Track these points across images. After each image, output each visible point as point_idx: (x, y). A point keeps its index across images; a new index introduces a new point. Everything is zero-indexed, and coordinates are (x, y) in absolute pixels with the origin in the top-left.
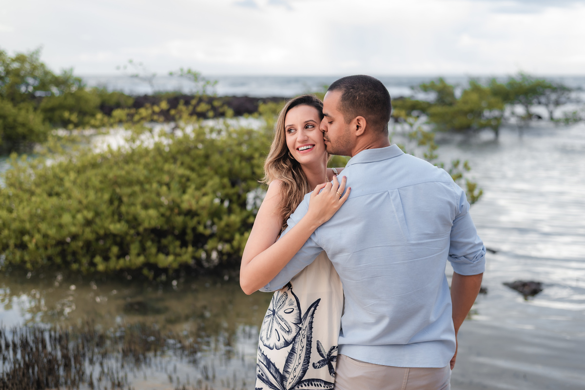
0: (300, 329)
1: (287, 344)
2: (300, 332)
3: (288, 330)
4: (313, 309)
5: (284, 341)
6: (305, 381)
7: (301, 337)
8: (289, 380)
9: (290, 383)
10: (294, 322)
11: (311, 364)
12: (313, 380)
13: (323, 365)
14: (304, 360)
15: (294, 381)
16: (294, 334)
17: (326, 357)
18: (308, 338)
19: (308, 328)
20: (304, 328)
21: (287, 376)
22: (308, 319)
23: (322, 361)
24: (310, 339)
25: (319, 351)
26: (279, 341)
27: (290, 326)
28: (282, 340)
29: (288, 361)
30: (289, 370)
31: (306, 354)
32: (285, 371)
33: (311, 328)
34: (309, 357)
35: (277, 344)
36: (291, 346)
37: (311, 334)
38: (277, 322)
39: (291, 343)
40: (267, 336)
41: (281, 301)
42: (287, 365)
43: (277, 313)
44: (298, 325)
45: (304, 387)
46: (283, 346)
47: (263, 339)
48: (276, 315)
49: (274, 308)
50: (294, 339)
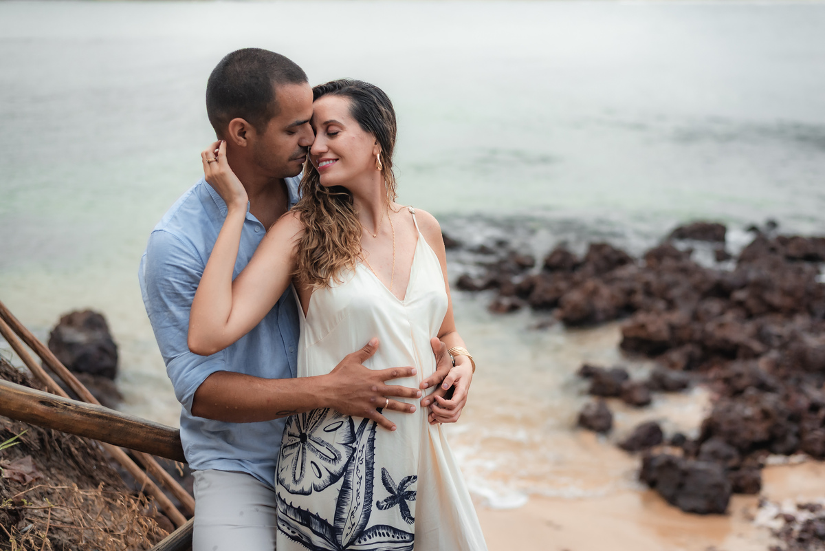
0: (354, 450)
1: (334, 478)
2: (355, 455)
3: (333, 457)
5: (329, 475)
6: (369, 530)
7: (356, 462)
8: (346, 531)
9: (347, 535)
10: (344, 442)
11: (374, 503)
12: (378, 527)
13: (391, 505)
14: (365, 498)
15: (354, 532)
16: (344, 459)
17: (396, 492)
18: (367, 463)
19: (367, 448)
20: (360, 448)
21: (341, 525)
22: (366, 434)
23: (391, 498)
24: (370, 466)
25: (385, 483)
26: (320, 477)
27: (336, 451)
28: (326, 475)
29: (340, 504)
30: (344, 516)
31: (366, 489)
32: (338, 517)
33: (372, 448)
34: (372, 493)
35: (316, 484)
36: (339, 484)
37: (372, 457)
38: (312, 450)
39: (341, 475)
40: (294, 478)
41: (315, 415)
42: (339, 510)
43: (310, 437)
44: (351, 445)
45: (369, 541)
46: (327, 484)
47: (286, 483)
48: (308, 440)
49: (303, 431)
50: (345, 468)
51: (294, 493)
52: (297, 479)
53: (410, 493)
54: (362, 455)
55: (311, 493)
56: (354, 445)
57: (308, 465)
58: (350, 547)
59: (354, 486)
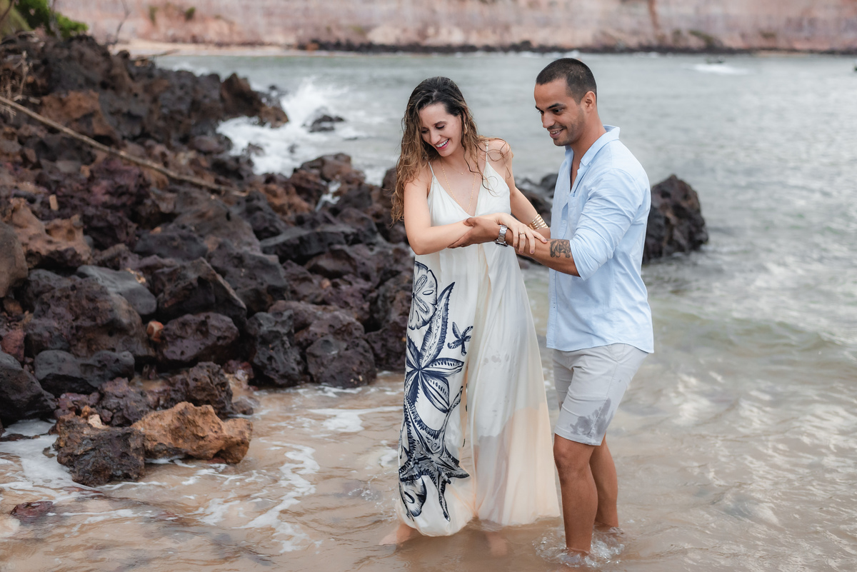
0: (436, 309)
2: (436, 313)
4: (448, 291)
5: (423, 320)
6: (440, 359)
7: (436, 317)
8: (425, 358)
9: (425, 361)
10: (431, 303)
11: (446, 344)
12: (447, 359)
13: (457, 346)
14: (439, 339)
15: (429, 359)
16: (431, 314)
17: (460, 338)
18: (443, 318)
19: (443, 309)
20: (440, 309)
21: (424, 353)
22: (444, 301)
23: (456, 341)
24: (445, 320)
25: (454, 332)
26: (418, 320)
27: (428, 307)
28: (421, 320)
29: (425, 340)
30: (426, 348)
31: (441, 334)
32: (423, 349)
33: (447, 310)
34: (445, 337)
35: (417, 324)
36: (427, 327)
37: (447, 315)
39: (428, 322)
42: (424, 344)
43: (416, 297)
45: (438, 366)
46: (421, 325)
50: (431, 318)
53: (469, 337)
54: (440, 313)
55: (414, 329)
56: (436, 306)
58: (426, 369)
59: (434, 330)
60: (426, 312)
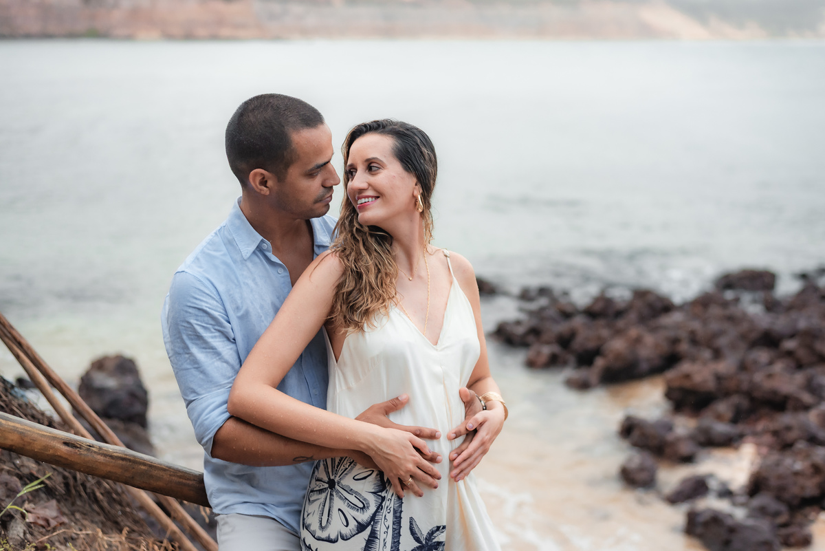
0: (383, 499)
1: (361, 527)
2: (383, 504)
3: (361, 506)
5: (356, 524)
7: (384, 511)
10: (373, 491)
14: (392, 548)
16: (372, 509)
17: (424, 542)
18: (395, 512)
19: (395, 497)
20: (389, 497)
23: (418, 548)
24: (398, 514)
25: (413, 533)
26: (347, 526)
27: (365, 499)
28: (353, 524)
31: (393, 538)
34: (398, 542)
35: (343, 532)
36: (366, 533)
37: (400, 506)
38: (341, 498)
39: (369, 524)
40: (321, 524)
41: (345, 462)
43: (339, 483)
44: (380, 494)
46: (354, 533)
47: (312, 528)
48: (337, 486)
49: (332, 477)
50: (373, 518)
51: (319, 539)
52: (323, 525)
53: (439, 543)
54: (390, 504)
55: (337, 541)
57: (335, 512)
59: (381, 535)
60: (362, 509)
